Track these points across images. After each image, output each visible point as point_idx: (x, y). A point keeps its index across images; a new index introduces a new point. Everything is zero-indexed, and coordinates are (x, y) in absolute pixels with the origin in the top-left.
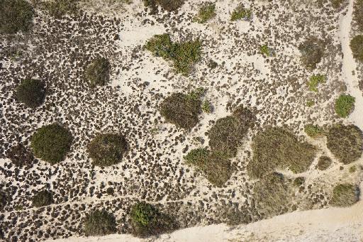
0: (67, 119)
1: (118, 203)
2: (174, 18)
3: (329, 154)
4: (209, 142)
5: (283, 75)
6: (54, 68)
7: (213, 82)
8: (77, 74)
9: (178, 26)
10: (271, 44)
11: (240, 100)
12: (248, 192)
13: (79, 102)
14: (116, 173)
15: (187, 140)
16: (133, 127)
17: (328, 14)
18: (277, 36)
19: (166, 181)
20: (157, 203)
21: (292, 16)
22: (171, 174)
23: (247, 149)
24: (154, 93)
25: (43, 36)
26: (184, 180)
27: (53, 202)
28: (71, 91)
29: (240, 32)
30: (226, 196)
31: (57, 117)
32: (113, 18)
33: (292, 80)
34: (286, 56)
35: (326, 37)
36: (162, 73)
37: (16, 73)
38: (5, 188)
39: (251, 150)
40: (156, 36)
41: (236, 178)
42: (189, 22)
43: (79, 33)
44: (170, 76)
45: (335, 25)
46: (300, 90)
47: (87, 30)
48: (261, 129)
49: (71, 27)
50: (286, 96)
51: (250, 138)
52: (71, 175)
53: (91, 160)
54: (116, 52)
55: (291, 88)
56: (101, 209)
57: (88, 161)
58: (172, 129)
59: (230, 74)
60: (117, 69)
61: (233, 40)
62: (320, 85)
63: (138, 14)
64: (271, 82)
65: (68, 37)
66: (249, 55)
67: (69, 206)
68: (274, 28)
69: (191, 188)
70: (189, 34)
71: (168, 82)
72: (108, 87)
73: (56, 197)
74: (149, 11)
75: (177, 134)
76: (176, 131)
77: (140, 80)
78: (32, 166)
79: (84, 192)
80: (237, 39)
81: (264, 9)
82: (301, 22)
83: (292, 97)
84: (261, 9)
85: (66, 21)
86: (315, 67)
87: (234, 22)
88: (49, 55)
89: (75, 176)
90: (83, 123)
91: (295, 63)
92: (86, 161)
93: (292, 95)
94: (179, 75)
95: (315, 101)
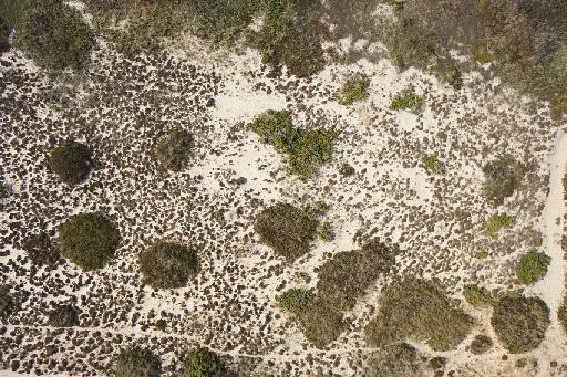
0: (116, 209)
1: (169, 343)
2: (304, 88)
3: (491, 334)
4: (318, 283)
5: (450, 205)
6: (111, 132)
7: (343, 197)
8: (142, 147)
9: (307, 103)
10: (443, 156)
11: (376, 230)
12: (360, 363)
13: (138, 188)
14: (174, 301)
15: (285, 273)
16: (210, 240)
17: (542, 126)
18: (454, 146)
19: (245, 326)
20: (226, 353)
21: (486, 118)
22: (253, 318)
23: (370, 302)
24: (250, 197)
25: (102, 80)
26: (269, 329)
27: (78, 324)
28: (129, 169)
29: (400, 129)
30: (325, 363)
31: (103, 205)
32: (211, 72)
33: (463, 216)
34: (461, 178)
35: (530, 160)
36: (269, 169)
37: (53, 128)
38: (13, 291)
39: (377, 306)
40: (271, 112)
41: (346, 340)
42: (325, 99)
43: (157, 85)
44: (279, 176)
45: (548, 144)
46: (470, 231)
47: (168, 84)
48: (399, 278)
49: (145, 74)
50: (448, 236)
51: (380, 288)
52: (110, 291)
53: (141, 276)
54: (205, 124)
55: (457, 227)
56: (143, 346)
57: (137, 276)
58: (266, 254)
59: (370, 189)
60: (203, 150)
61: (387, 140)
62: (502, 229)
63: (251, 72)
64: (429, 212)
65: (138, 88)
66: (406, 166)
67: (99, 333)
68: (454, 131)
69: (277, 342)
70: (321, 118)
71: (275, 184)
72: (183, 175)
73: (83, 317)
74: (267, 72)
75: (274, 263)
76: (272, 258)
77: (234, 173)
78: (55, 268)
79: (124, 317)
80: (393, 138)
81: (445, 100)
82: (496, 129)
83: (456, 240)
84: (441, 98)
85: (140, 64)
86: (502, 203)
87: (393, 112)
88: (106, 110)
89: (114, 293)
90: (138, 221)
91: (472, 191)
92: (133, 275)
93: (457, 236)
94: (294, 177)
95: (490, 251)
